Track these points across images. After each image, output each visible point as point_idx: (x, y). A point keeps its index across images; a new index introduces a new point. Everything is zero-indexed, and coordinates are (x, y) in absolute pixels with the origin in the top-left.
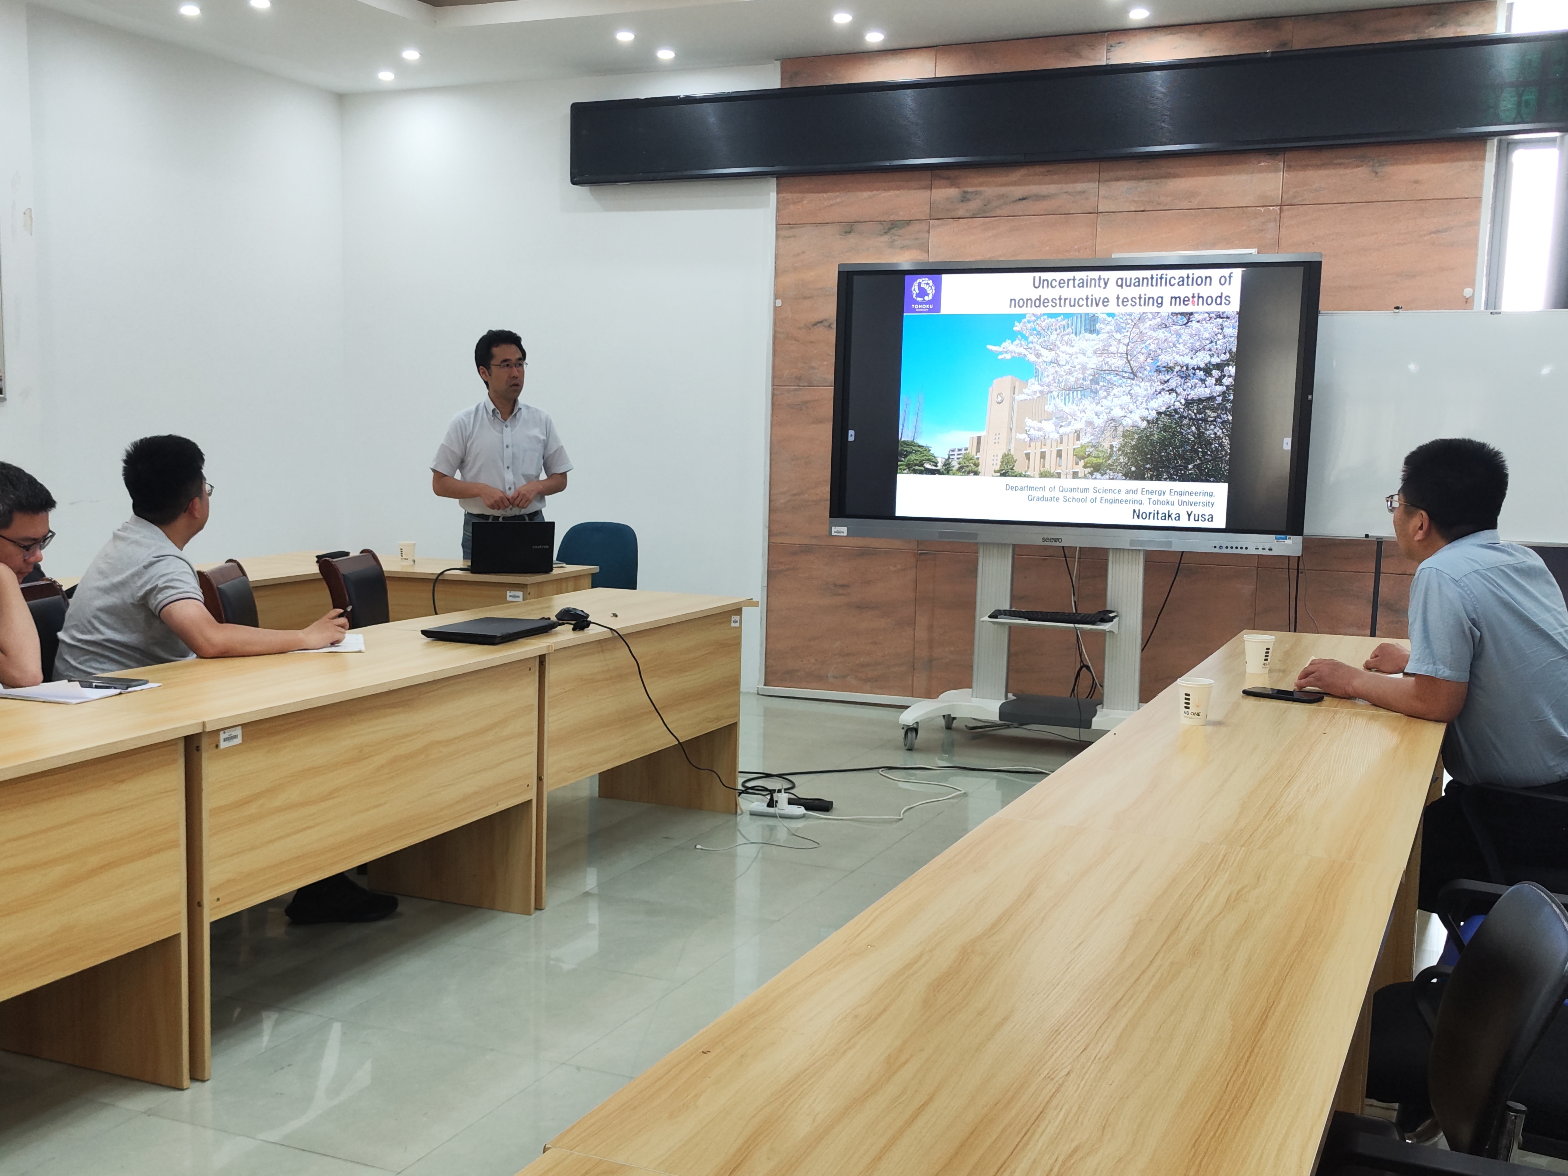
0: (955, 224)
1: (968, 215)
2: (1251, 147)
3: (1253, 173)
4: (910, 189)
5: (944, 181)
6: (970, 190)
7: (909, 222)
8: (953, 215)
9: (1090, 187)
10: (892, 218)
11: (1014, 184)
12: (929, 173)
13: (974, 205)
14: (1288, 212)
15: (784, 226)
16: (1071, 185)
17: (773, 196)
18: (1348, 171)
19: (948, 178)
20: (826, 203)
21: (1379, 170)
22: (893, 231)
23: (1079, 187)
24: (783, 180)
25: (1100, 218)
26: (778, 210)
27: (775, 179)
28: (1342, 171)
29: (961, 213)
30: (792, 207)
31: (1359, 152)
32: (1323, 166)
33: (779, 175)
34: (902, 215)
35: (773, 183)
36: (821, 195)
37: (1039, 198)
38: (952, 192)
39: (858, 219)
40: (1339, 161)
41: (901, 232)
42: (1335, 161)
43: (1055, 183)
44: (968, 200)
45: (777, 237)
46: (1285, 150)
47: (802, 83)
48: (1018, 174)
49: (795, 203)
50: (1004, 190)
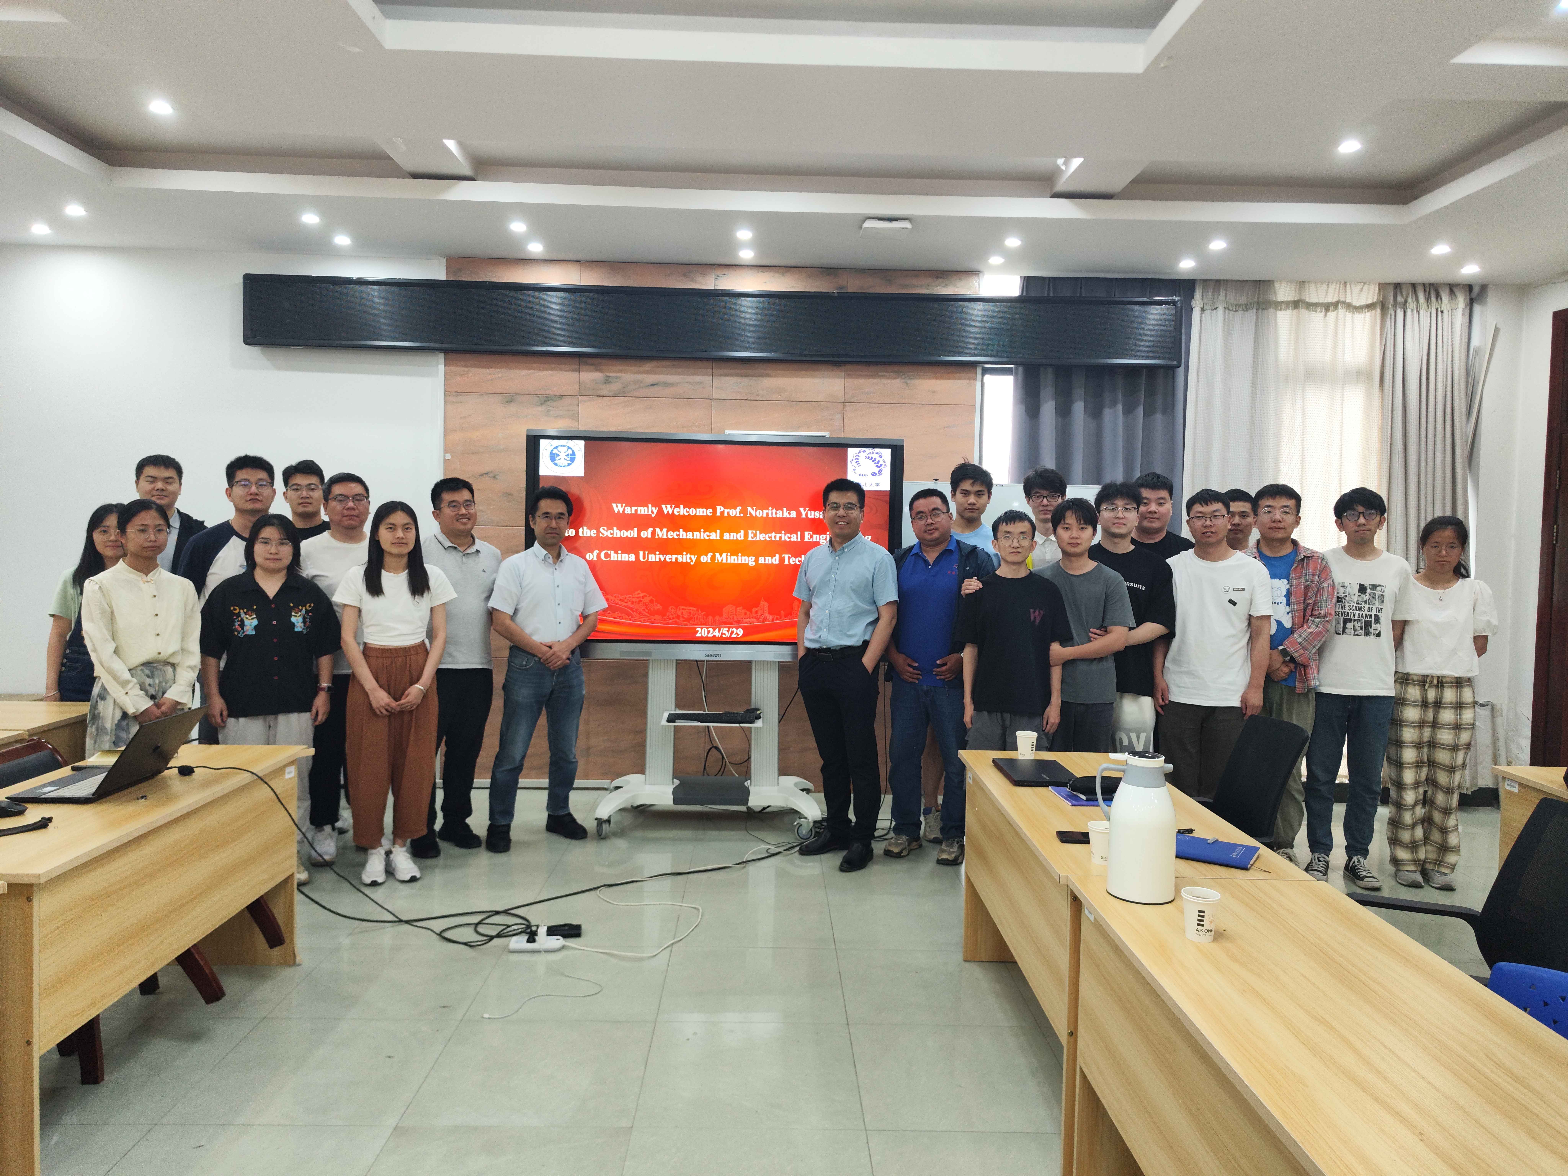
0: (600, 400)
1: (610, 394)
2: (823, 359)
3: (824, 377)
4: (561, 370)
5: (591, 367)
6: (611, 374)
7: (561, 397)
8: (598, 393)
9: (706, 379)
10: (547, 392)
11: (647, 372)
12: (577, 360)
13: (615, 387)
14: (848, 407)
15: (451, 393)
16: (691, 377)
17: (441, 368)
18: (889, 381)
19: (593, 365)
20: (489, 377)
21: (909, 381)
22: (548, 403)
23: (698, 378)
24: (450, 356)
25: (714, 403)
26: (446, 379)
27: (443, 354)
28: (884, 381)
29: (604, 392)
30: (458, 378)
31: (896, 368)
32: (872, 377)
33: (446, 351)
34: (556, 391)
35: (441, 356)
36: (484, 370)
37: (667, 385)
38: (597, 376)
39: (517, 392)
40: (882, 374)
41: (555, 404)
42: (880, 374)
43: (679, 374)
44: (610, 382)
45: (446, 401)
46: (845, 363)
47: (466, 277)
48: (649, 366)
49: (461, 375)
50: (640, 377)
